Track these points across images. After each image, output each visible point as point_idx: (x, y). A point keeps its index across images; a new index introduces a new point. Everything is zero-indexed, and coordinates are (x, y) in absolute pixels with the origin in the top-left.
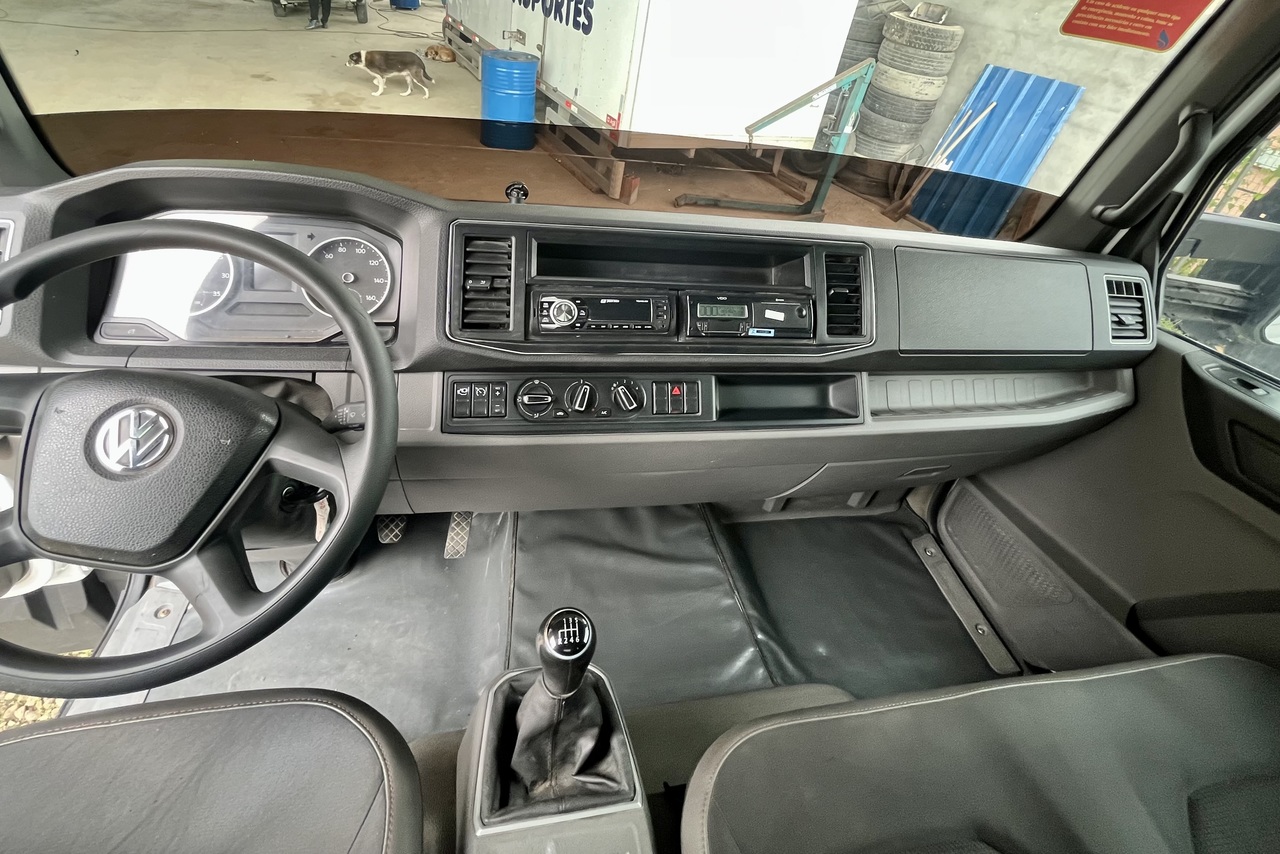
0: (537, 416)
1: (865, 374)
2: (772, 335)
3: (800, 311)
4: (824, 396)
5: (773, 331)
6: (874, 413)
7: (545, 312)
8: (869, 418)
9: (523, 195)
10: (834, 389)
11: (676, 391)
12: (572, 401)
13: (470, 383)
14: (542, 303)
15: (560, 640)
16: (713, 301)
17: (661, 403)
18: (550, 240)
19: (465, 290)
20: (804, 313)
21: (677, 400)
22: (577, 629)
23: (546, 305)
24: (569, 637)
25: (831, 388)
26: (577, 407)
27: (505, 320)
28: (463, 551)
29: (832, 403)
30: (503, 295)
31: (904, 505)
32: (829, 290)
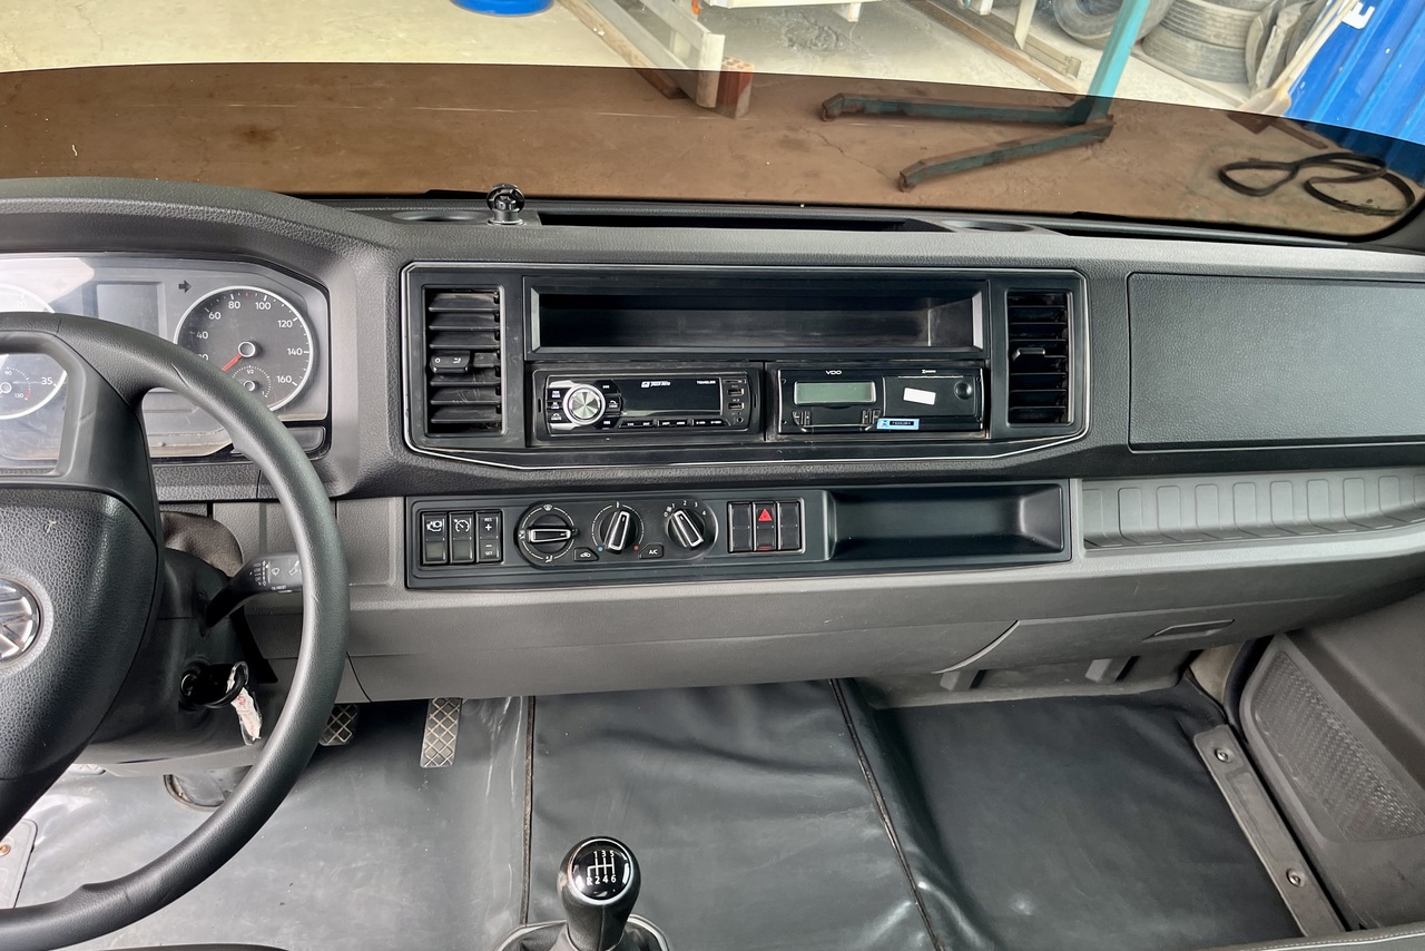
0: (549, 559)
1: (1076, 484)
2: (916, 427)
3: (963, 387)
4: (1011, 517)
5: (916, 421)
6: (1092, 543)
7: (555, 406)
9: (517, 205)
10: (1026, 506)
11: (766, 517)
12: (604, 535)
13: (446, 513)
14: (551, 391)
15: (589, 880)
16: (819, 376)
17: (742, 536)
18: (558, 288)
19: (430, 375)
20: (969, 390)
21: (766, 529)
22: (613, 865)
23: (556, 395)
24: (602, 876)
25: (1022, 503)
26: (610, 546)
27: (493, 417)
28: (450, 756)
29: (1024, 528)
30: (489, 379)
31: (1186, 678)
32: (1012, 352)
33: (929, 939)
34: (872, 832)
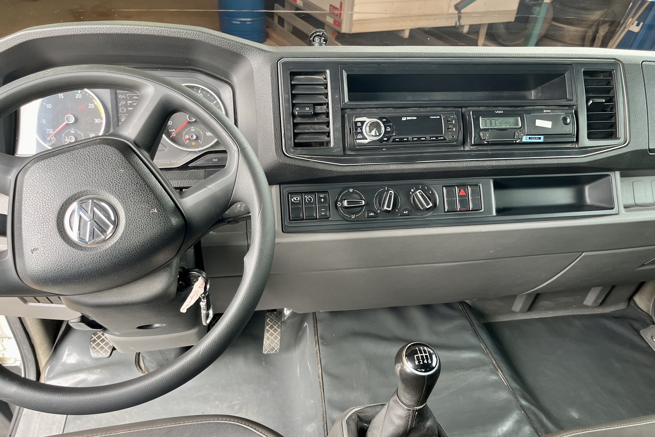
0: (353, 217)
1: (618, 173)
2: (542, 140)
3: (565, 119)
4: (580, 196)
5: (542, 137)
6: (626, 207)
7: (359, 130)
8: (622, 210)
9: (324, 41)
10: (589, 189)
11: (462, 193)
12: (381, 204)
13: (300, 193)
14: (356, 123)
15: (417, 363)
16: (492, 115)
17: (452, 203)
18: (356, 71)
19: (294, 116)
20: (568, 121)
21: (464, 201)
22: (428, 354)
23: (359, 124)
24: (423, 360)
25: (587, 188)
26: (385, 208)
27: (326, 138)
28: (277, 347)
29: (588, 200)
30: (323, 119)
31: (632, 304)
32: (587, 101)
33: (532, 429)
34: (494, 378)
